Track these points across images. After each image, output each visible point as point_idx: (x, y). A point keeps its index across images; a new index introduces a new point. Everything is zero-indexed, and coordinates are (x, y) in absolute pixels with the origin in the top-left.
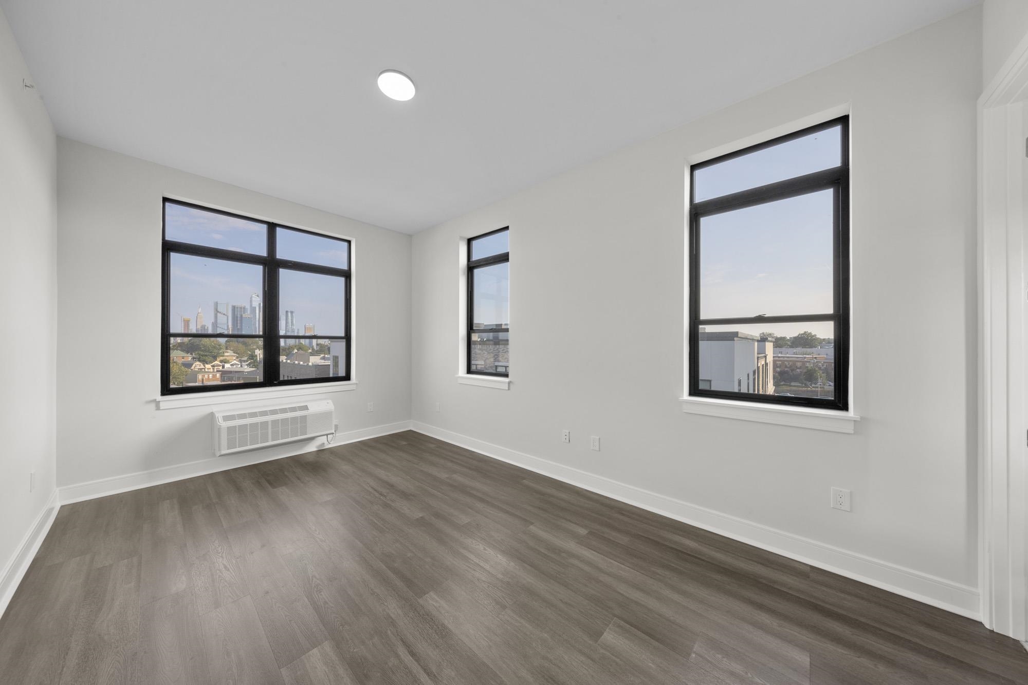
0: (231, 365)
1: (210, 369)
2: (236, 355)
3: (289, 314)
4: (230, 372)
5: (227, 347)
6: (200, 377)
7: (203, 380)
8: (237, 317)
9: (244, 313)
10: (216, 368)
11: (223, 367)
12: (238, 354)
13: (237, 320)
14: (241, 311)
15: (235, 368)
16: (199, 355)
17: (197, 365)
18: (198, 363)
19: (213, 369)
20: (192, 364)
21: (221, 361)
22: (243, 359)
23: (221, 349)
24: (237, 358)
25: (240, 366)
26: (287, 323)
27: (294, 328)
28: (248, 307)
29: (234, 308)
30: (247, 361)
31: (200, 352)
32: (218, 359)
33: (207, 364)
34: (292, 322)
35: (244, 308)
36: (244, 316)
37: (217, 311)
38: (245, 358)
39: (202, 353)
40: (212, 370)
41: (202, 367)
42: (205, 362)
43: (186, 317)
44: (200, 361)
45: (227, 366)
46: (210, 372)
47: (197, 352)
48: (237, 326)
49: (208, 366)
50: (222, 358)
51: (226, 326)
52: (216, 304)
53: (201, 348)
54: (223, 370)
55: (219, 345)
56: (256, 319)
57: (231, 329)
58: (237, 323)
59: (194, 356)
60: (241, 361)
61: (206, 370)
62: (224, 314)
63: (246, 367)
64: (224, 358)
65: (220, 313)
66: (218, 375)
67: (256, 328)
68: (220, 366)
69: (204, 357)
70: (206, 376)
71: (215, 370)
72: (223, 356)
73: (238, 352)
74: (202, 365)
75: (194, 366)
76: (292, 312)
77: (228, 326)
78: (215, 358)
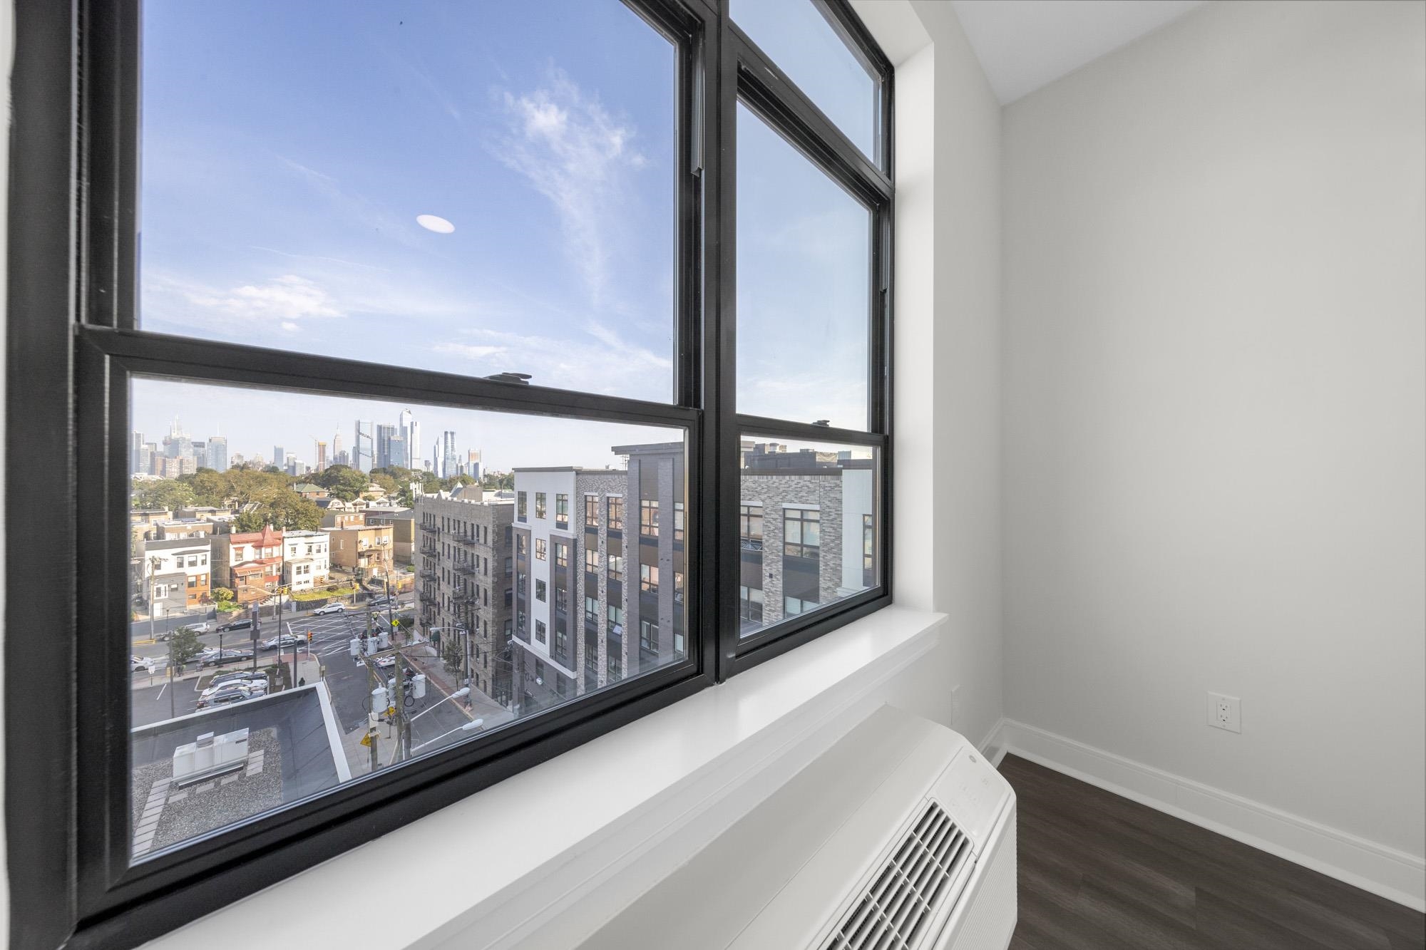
0: (377, 503)
1: (351, 508)
2: (382, 489)
3: (449, 436)
4: (377, 513)
5: (371, 480)
6: (338, 519)
7: (342, 523)
8: (384, 440)
9: (393, 434)
10: (358, 507)
11: (368, 506)
12: (386, 489)
13: (384, 445)
14: (388, 433)
15: (381, 508)
16: (337, 489)
17: (335, 504)
18: (336, 500)
19: (355, 508)
20: (330, 502)
21: (365, 498)
22: (391, 495)
23: (364, 482)
24: (385, 493)
25: (388, 504)
26: (446, 447)
27: (455, 453)
28: (397, 426)
29: (380, 428)
30: (397, 498)
31: (338, 486)
32: (361, 495)
33: (347, 502)
34: (452, 447)
35: (393, 428)
36: (392, 438)
37: (359, 433)
38: (395, 494)
39: (341, 487)
40: (353, 510)
41: (341, 505)
42: (344, 499)
43: (322, 442)
44: (338, 497)
45: (373, 504)
46: (351, 513)
47: (335, 486)
48: (384, 452)
49: (349, 505)
50: (365, 494)
51: (370, 452)
52: (358, 423)
53: (340, 480)
54: (368, 509)
55: (363, 477)
56: (407, 442)
57: (376, 456)
58: (384, 448)
59: (331, 491)
60: (389, 498)
61: (346, 510)
62: (368, 437)
63: (396, 505)
64: (369, 493)
65: (363, 435)
66: (361, 517)
67: (407, 454)
68: (364, 504)
69: (344, 493)
70: (346, 518)
71: (358, 510)
72: (367, 491)
73: (386, 485)
74: (340, 502)
75: (331, 504)
76: (452, 434)
77: (372, 453)
78: (357, 494)
